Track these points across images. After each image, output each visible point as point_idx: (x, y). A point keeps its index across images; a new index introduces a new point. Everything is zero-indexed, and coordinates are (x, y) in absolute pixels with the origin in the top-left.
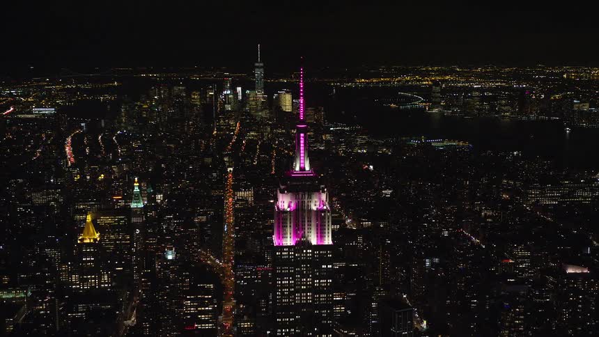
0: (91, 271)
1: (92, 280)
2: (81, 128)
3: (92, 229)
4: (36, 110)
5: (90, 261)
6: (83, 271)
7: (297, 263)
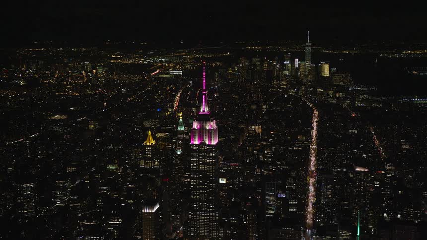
0: (150, 159)
1: (150, 164)
2: (190, 84)
3: (151, 138)
4: (171, 72)
5: (149, 154)
6: (146, 159)
7: (199, 152)
